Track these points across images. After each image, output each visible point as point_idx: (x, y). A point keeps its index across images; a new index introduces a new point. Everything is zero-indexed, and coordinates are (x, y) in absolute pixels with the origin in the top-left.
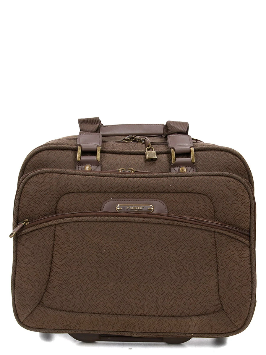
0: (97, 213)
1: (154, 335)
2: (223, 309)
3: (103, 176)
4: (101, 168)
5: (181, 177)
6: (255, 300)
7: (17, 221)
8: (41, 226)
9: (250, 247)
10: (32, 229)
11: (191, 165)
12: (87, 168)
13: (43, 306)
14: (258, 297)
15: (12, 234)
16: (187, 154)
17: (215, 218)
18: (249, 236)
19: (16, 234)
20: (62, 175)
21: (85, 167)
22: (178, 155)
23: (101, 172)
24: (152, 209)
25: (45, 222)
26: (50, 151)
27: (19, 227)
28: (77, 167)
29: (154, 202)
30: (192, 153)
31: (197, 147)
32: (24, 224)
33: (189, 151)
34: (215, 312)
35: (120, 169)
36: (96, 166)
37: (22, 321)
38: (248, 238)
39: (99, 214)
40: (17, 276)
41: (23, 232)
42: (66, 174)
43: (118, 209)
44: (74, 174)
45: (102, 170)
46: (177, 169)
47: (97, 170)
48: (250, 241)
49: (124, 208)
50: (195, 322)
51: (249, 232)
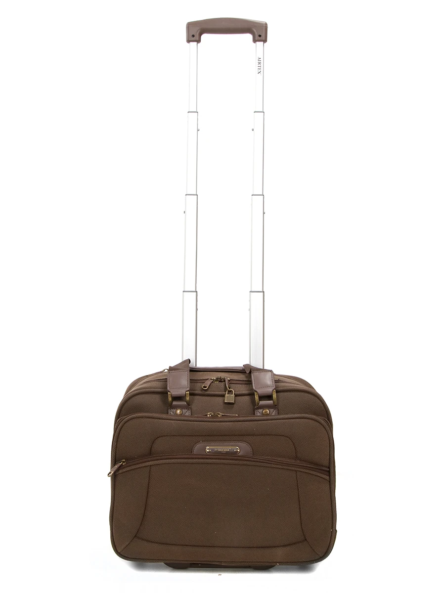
0: (188, 456)
1: (242, 564)
2: (306, 540)
3: (194, 421)
4: (191, 411)
5: (264, 420)
6: (336, 530)
7: (115, 460)
8: (138, 466)
9: (329, 482)
10: (128, 469)
11: (274, 407)
12: (178, 411)
13: (139, 538)
14: (339, 527)
15: (110, 473)
16: (269, 397)
17: (296, 458)
18: (329, 472)
19: (115, 473)
20: (156, 420)
21: (176, 411)
22: (262, 398)
23: (191, 417)
24: (239, 450)
25: (141, 463)
26: (143, 395)
27: (116, 467)
28: (169, 410)
29: (240, 444)
30: (275, 396)
31: (279, 389)
32: (122, 464)
33: (270, 394)
34: (299, 542)
35: (209, 413)
36: (186, 410)
37: (119, 551)
38: (328, 473)
39: (190, 456)
40: (115, 511)
41: (120, 471)
42: (159, 419)
43: (208, 451)
44: (167, 419)
45: (191, 414)
46: (261, 410)
47: (187, 414)
48: (329, 476)
49: (212, 450)
50: (280, 553)
51: (329, 468)
